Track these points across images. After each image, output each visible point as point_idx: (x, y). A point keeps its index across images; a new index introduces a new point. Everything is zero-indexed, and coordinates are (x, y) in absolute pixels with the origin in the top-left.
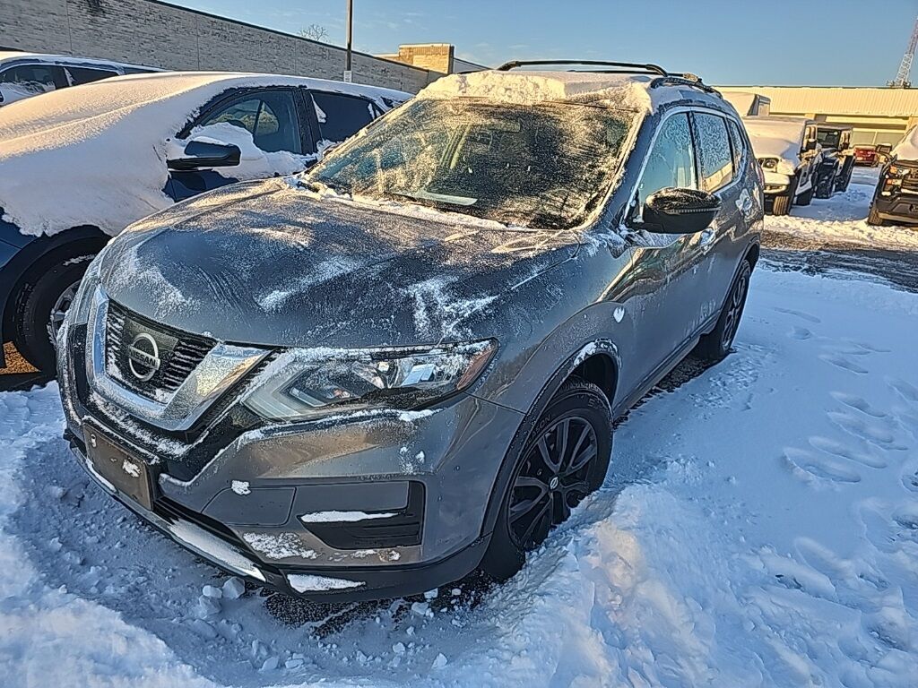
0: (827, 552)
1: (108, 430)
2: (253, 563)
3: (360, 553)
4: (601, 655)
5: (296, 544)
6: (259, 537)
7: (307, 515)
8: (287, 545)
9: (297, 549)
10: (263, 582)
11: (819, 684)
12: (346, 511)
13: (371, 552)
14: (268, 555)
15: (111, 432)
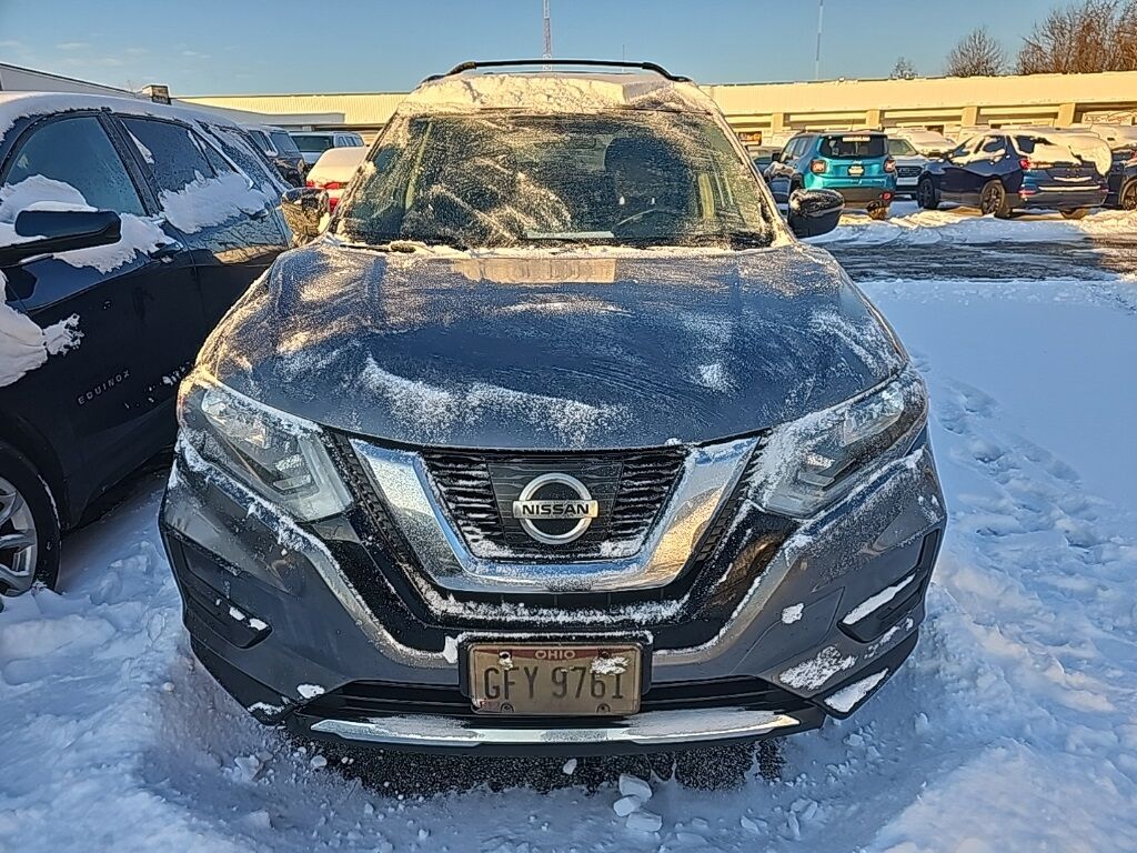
0: (983, 499)
1: (528, 635)
2: (772, 713)
3: (887, 637)
4: (1009, 643)
5: (834, 657)
6: (798, 670)
7: (848, 616)
8: (827, 664)
9: (837, 664)
10: (796, 725)
11: (1107, 589)
12: (878, 593)
13: (894, 629)
14: (811, 687)
15: (533, 635)
